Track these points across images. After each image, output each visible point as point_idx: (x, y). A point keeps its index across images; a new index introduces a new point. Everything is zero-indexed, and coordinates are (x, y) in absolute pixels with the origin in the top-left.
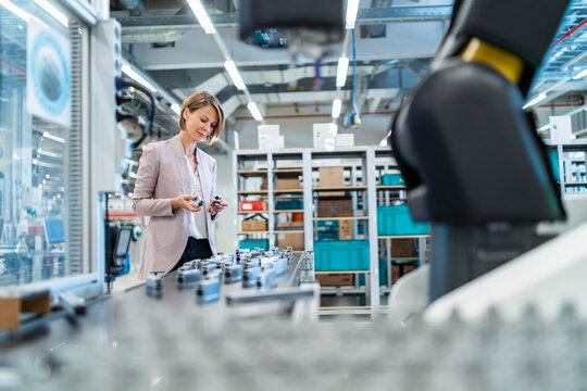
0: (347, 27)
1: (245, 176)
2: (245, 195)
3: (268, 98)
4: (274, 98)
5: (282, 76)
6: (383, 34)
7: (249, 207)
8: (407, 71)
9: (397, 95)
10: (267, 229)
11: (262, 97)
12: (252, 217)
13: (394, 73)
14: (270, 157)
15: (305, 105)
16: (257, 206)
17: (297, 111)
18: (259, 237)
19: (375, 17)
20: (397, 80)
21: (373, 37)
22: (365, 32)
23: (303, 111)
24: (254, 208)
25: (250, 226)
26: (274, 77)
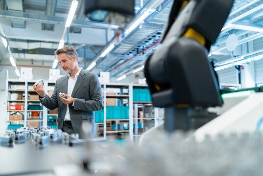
0: (66, 26)
1: (11, 92)
2: (11, 102)
3: (19, 56)
4: (22, 56)
5: (28, 45)
6: (80, 32)
7: (14, 108)
8: (88, 50)
9: (83, 61)
10: (23, 119)
11: (16, 55)
12: (15, 114)
13: (82, 50)
14: (26, 84)
15: (37, 61)
16: (18, 108)
17: (32, 63)
18: (18, 124)
19: (78, 23)
20: (83, 53)
21: (75, 32)
22: (72, 30)
23: (35, 64)
24: (17, 109)
25: (14, 117)
26: (24, 46)
